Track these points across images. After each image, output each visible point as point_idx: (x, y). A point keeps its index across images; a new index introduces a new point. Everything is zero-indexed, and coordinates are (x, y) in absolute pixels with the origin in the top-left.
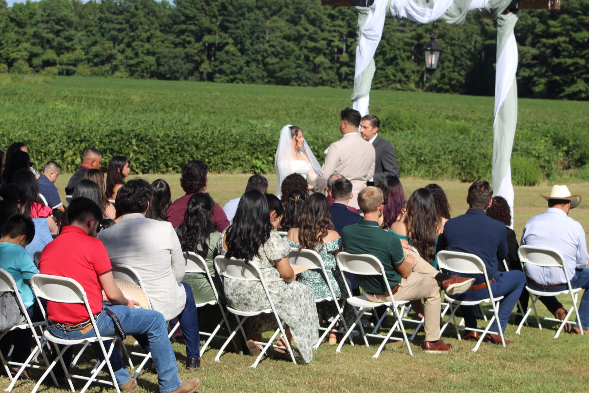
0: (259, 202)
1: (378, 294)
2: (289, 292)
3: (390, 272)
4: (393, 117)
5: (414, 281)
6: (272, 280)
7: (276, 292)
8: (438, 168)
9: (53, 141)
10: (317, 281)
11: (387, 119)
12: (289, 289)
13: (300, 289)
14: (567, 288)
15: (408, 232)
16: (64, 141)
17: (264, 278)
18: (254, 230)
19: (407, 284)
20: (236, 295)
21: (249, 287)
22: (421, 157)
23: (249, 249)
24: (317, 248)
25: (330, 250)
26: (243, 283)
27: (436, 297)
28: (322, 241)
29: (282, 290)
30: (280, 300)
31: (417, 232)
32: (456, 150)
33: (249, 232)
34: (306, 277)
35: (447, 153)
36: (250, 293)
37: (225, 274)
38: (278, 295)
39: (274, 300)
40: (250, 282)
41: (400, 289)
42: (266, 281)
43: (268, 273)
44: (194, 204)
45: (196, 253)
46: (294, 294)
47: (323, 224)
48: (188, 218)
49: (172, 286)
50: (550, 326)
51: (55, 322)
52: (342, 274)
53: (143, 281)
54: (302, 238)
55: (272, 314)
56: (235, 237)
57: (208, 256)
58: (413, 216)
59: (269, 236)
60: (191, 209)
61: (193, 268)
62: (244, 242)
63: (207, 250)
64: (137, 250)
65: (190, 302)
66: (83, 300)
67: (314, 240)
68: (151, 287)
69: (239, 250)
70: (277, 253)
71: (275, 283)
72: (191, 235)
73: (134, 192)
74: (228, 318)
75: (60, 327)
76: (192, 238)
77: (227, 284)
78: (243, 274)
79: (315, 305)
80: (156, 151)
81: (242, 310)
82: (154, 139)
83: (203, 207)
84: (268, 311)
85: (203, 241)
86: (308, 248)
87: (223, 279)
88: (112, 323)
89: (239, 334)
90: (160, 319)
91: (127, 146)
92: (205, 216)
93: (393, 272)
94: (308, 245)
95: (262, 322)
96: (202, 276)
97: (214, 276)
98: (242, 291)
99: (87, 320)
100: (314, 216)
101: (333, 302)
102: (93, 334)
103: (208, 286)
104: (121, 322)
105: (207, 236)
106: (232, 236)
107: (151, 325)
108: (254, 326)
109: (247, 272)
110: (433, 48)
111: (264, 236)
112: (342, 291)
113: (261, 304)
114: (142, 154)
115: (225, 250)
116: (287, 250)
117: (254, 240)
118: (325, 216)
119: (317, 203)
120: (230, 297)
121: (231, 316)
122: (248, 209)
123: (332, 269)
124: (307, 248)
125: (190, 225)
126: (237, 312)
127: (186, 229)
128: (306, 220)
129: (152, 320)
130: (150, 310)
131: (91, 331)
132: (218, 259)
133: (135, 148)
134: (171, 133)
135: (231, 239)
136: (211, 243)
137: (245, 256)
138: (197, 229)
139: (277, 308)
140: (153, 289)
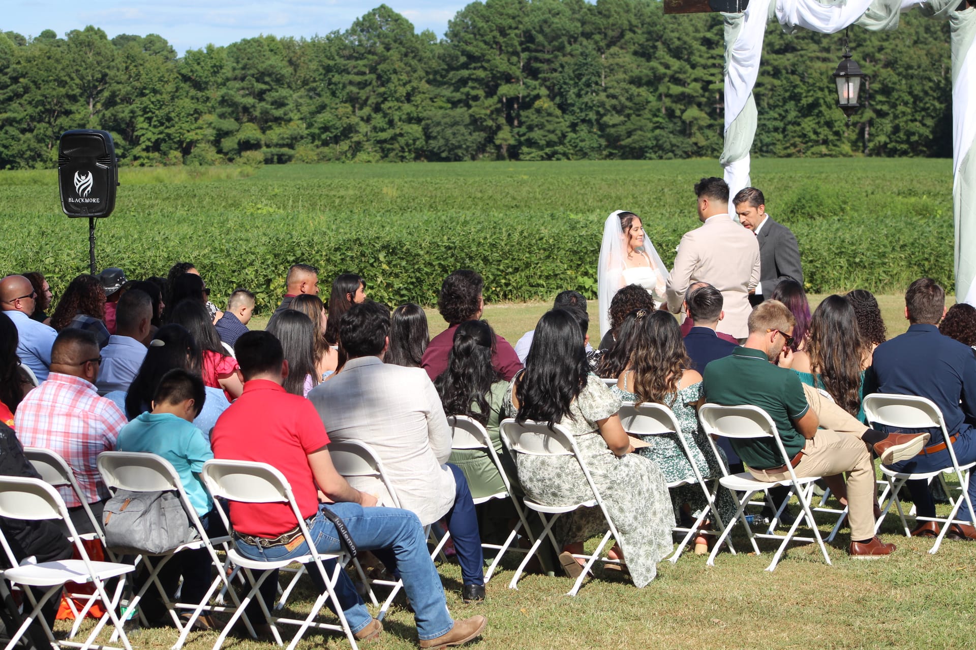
0: (566, 330)
1: (769, 469)
2: (623, 472)
3: (785, 433)
4: (808, 197)
5: (826, 443)
6: (594, 453)
7: (600, 472)
8: (883, 275)
9: (251, 264)
10: (670, 453)
12: (622, 467)
13: (641, 466)
15: (814, 368)
16: (269, 262)
17: (581, 451)
18: (561, 374)
19: (814, 450)
20: (538, 480)
21: (558, 466)
22: (854, 258)
23: (554, 404)
24: (667, 401)
25: (688, 401)
26: (547, 460)
27: (866, 469)
28: (673, 386)
29: (612, 469)
30: (609, 485)
31: (828, 366)
32: (913, 244)
33: (553, 377)
35: (898, 248)
36: (559, 476)
37: (517, 448)
38: (605, 476)
39: (599, 486)
40: (559, 458)
41: (804, 457)
42: (584, 455)
43: (587, 443)
44: (464, 339)
45: (469, 416)
46: (631, 473)
47: (673, 360)
48: (454, 363)
49: (431, 469)
51: (244, 535)
52: (710, 439)
53: (384, 464)
54: (641, 388)
55: (597, 508)
56: (530, 388)
57: (490, 420)
58: (820, 341)
59: (585, 383)
60: (459, 347)
61: (465, 441)
62: (547, 395)
63: (489, 413)
65: (463, 496)
66: (286, 496)
67: (662, 387)
68: (398, 472)
69: (537, 407)
70: (599, 410)
71: (599, 458)
72: (460, 388)
73: (363, 322)
74: (527, 519)
75: (253, 542)
76: (462, 394)
77: (522, 463)
78: (546, 446)
79: (668, 491)
80: (419, 270)
81: (548, 504)
82: (414, 251)
83: (479, 343)
84: (590, 504)
85: (480, 398)
86: (651, 401)
87: (516, 457)
88: (336, 532)
89: (546, 542)
90: (412, 521)
91: (372, 265)
92: (481, 357)
93: (793, 433)
94: (652, 395)
95: (583, 522)
96: (481, 453)
97: (501, 452)
98: (546, 473)
99: (294, 529)
100: (660, 351)
101: (698, 485)
102: (305, 550)
103: (492, 469)
104: (350, 529)
105: (487, 388)
106: (526, 387)
107: (398, 532)
108: (570, 529)
109: (553, 442)
110: (850, 71)
111: (578, 384)
112: (711, 468)
113: (578, 493)
114: (397, 276)
115: (515, 408)
116: (616, 405)
117: (561, 389)
118: (676, 348)
119: (662, 330)
120: (529, 485)
121: (532, 515)
122: (551, 340)
123: (693, 433)
125: (458, 373)
126: (541, 508)
127: (451, 379)
129: (400, 525)
130: (397, 509)
131: (302, 545)
132: (506, 424)
133: (385, 266)
134: (442, 240)
135: (524, 391)
136: (494, 400)
137: (546, 417)
138: (470, 378)
139: (605, 497)
140: (400, 475)
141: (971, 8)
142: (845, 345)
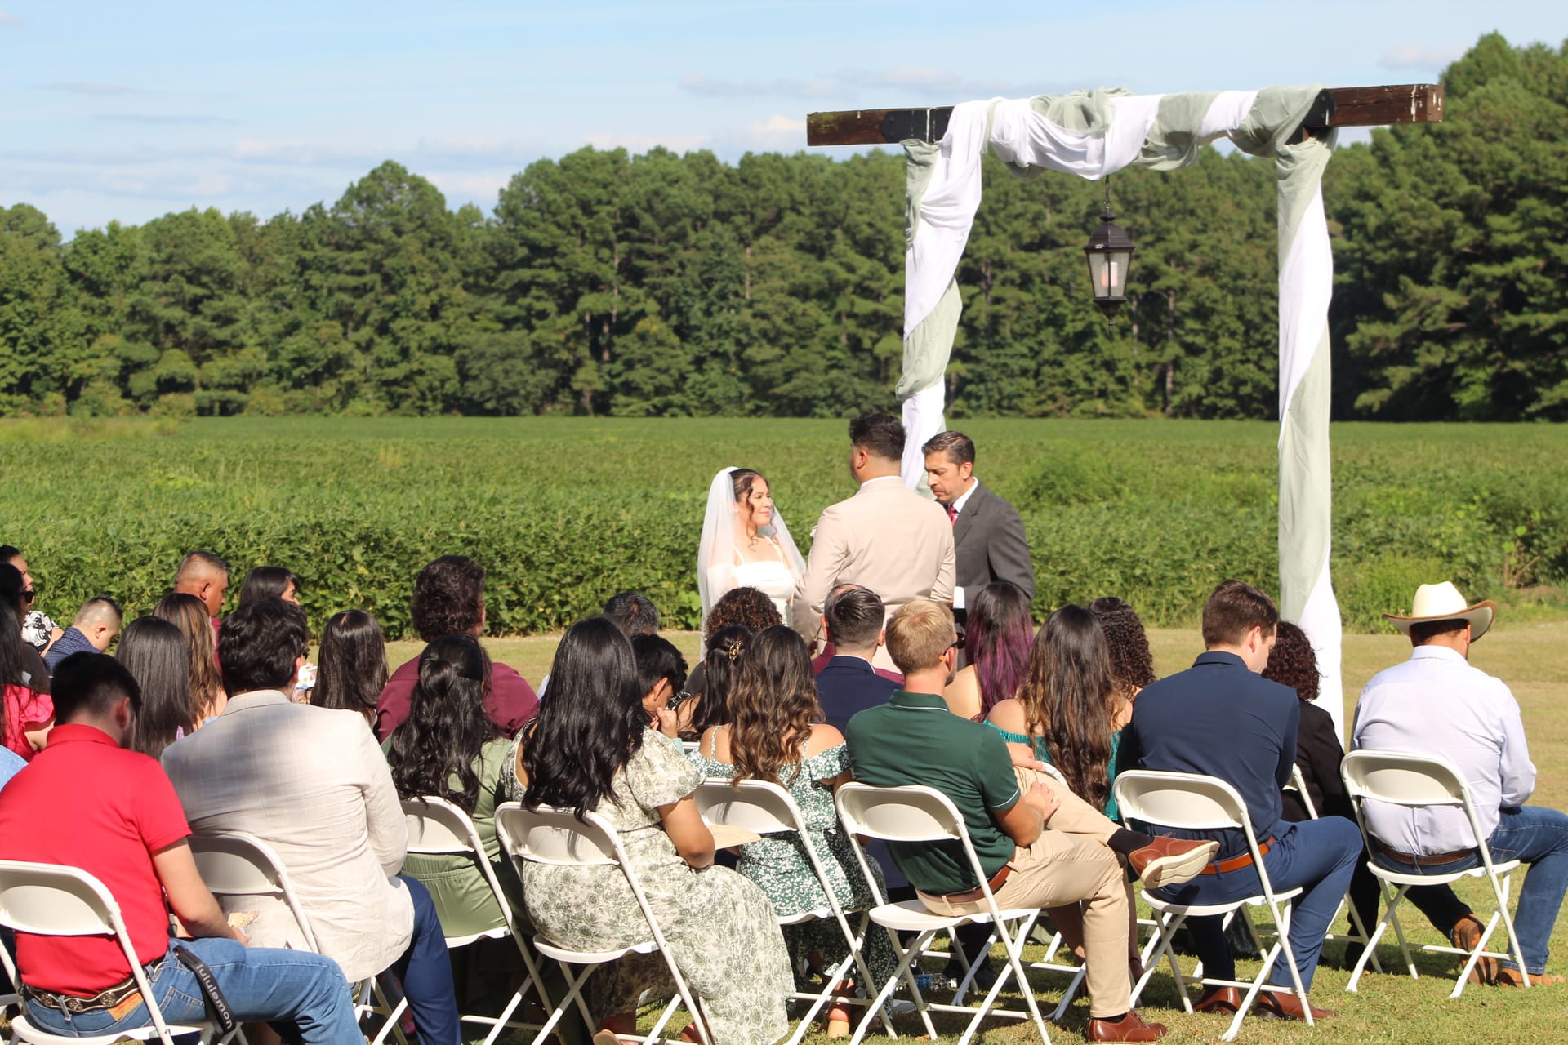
0: (608, 652)
1: (952, 893)
2: (703, 894)
3: (980, 832)
4: (1060, 470)
5: (1050, 854)
6: (653, 862)
7: (664, 893)
8: (1180, 596)
9: (143, 563)
10: (787, 866)
11: (1045, 477)
12: (701, 887)
13: (734, 887)
14: (1481, 863)
15: (1032, 726)
16: (172, 560)
17: (630, 858)
18: (599, 726)
19: (1030, 864)
20: (558, 908)
21: (591, 883)
22: (1133, 568)
23: (585, 779)
24: (783, 776)
25: (819, 777)
26: (573, 873)
27: (1115, 896)
28: (795, 754)
29: (683, 889)
30: (678, 916)
31: (1057, 725)
32: (1228, 547)
33: (584, 733)
34: (756, 857)
35: (1204, 554)
36: (593, 900)
37: (525, 852)
38: (672, 902)
39: (660, 918)
40: (593, 869)
41: (1011, 875)
42: (635, 866)
43: (641, 845)
44: (437, 667)
45: (445, 798)
46: (716, 898)
47: (795, 707)
48: (420, 706)
49: (371, 884)
50: (1441, 967)
51: (40, 991)
52: (854, 842)
53: (290, 875)
54: (741, 751)
55: (658, 955)
56: (546, 750)
57: (479, 805)
59: (639, 743)
60: (427, 679)
61: (438, 840)
62: (573, 763)
63: (476, 792)
64: (271, 790)
65: (426, 931)
66: (111, 926)
67: (775, 752)
68: (314, 889)
69: (558, 783)
70: (662, 788)
71: (661, 870)
72: (430, 750)
74: (541, 973)
75: (55, 1003)
76: (433, 759)
77: (531, 878)
78: (572, 849)
79: (779, 931)
81: (575, 948)
82: (410, 546)
83: (461, 674)
84: (645, 948)
85: (464, 766)
86: (759, 776)
87: (521, 867)
88: (196, 988)
89: (572, 1013)
90: (329, 975)
91: (341, 567)
92: (465, 698)
93: (991, 833)
94: (760, 767)
95: (635, 980)
96: (464, 861)
97: (497, 859)
98: (571, 895)
99: (125, 981)
101: (833, 920)
102: (143, 1018)
103: (481, 888)
104: (221, 983)
105: (474, 750)
106: (539, 748)
107: (305, 993)
108: (614, 992)
109: (584, 843)
110: (1112, 242)
111: (627, 743)
112: (855, 892)
113: (624, 929)
114: (382, 586)
115: (522, 785)
116: (690, 779)
117: (598, 754)
118: (800, 687)
119: (777, 654)
120: (542, 915)
121: (550, 967)
122: (581, 670)
123: (826, 831)
124: (754, 778)
125: (426, 724)
126: (563, 955)
127: (415, 734)
128: (749, 700)
129: (309, 979)
131: (138, 1010)
132: (505, 811)
133: (361, 570)
134: (456, 528)
135: (536, 755)
136: (487, 771)
137: (574, 800)
138: (446, 734)
139: (670, 937)
140: (319, 894)
141: (1311, 140)
142: (1086, 691)
